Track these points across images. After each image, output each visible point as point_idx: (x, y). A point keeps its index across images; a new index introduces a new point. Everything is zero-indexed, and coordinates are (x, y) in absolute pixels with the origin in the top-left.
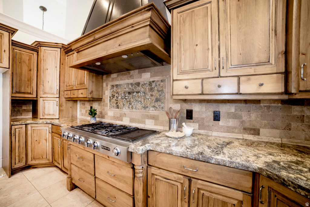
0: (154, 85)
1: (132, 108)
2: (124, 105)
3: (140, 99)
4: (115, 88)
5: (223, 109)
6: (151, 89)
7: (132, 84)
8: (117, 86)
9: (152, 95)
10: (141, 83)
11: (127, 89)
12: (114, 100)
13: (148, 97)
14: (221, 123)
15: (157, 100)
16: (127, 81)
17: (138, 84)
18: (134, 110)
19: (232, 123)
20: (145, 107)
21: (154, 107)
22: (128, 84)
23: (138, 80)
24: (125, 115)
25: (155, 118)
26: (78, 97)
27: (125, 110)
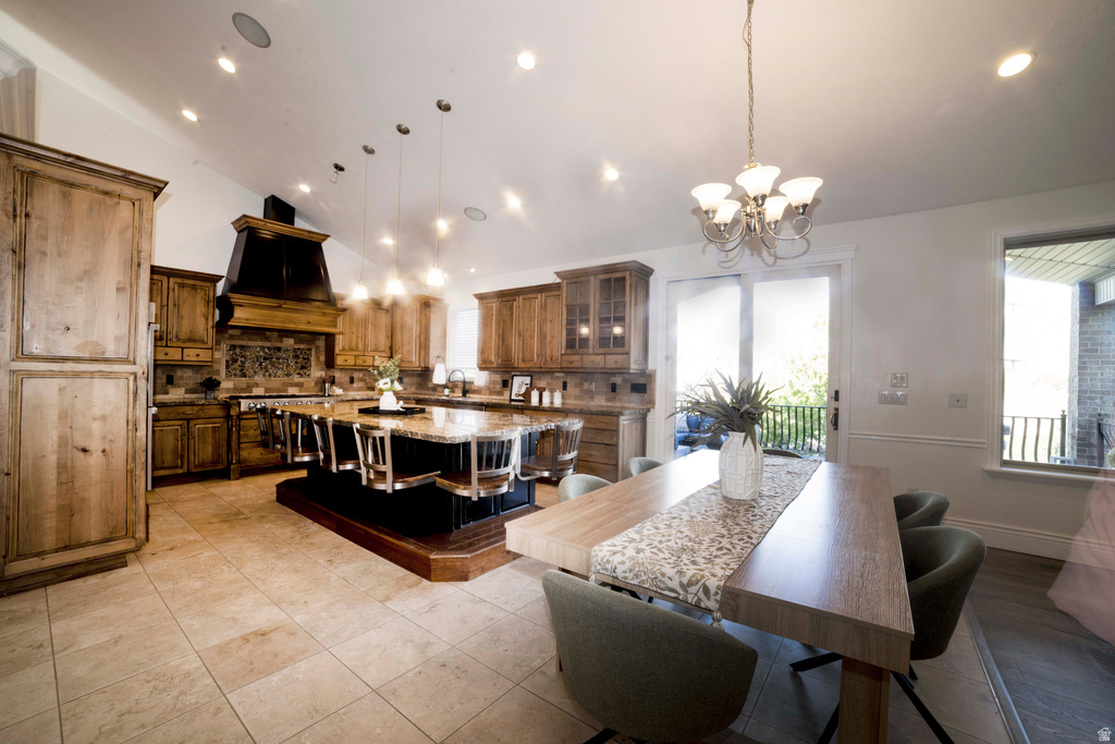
0: (299, 352)
1: (270, 375)
2: (255, 372)
3: (280, 366)
4: (238, 351)
5: (356, 375)
6: (296, 357)
7: (269, 348)
8: (242, 347)
9: (296, 363)
10: (283, 349)
11: (261, 354)
12: (236, 366)
13: (292, 364)
14: (354, 385)
15: (303, 368)
16: (260, 343)
17: (279, 349)
18: (272, 378)
19: (360, 384)
20: (288, 375)
21: (299, 374)
22: (263, 348)
23: (279, 345)
24: (257, 385)
25: (299, 385)
26: (182, 360)
27: (258, 378)
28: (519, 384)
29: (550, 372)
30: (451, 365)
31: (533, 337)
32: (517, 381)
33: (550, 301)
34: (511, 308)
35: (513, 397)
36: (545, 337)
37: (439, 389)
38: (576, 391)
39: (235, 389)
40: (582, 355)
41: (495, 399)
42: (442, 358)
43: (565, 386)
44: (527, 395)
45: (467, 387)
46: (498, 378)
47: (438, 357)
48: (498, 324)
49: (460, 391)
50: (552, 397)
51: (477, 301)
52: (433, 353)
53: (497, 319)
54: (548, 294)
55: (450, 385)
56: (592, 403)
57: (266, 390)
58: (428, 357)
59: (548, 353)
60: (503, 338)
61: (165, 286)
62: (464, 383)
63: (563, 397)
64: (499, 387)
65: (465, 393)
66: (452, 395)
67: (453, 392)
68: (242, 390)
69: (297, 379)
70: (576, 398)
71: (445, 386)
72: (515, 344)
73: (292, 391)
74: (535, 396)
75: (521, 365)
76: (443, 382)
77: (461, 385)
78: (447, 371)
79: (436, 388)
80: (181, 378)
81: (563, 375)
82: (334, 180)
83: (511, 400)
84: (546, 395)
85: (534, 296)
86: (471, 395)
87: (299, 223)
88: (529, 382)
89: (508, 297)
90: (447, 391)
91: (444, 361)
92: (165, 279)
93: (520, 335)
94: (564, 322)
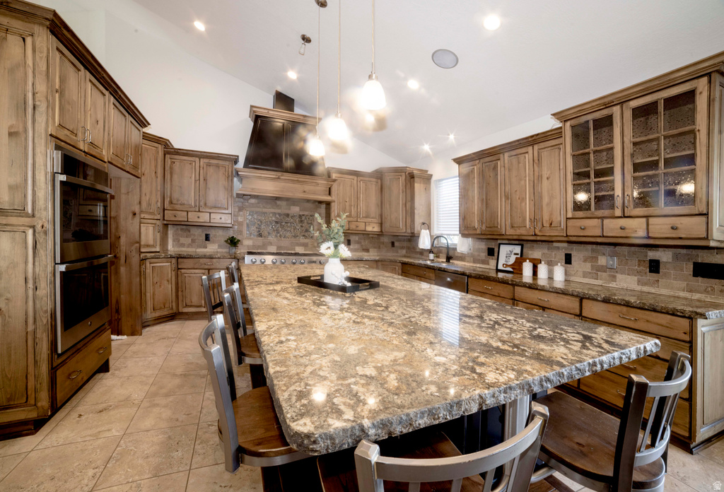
0: (303, 218)
1: (281, 236)
2: (269, 233)
3: (289, 229)
4: (255, 216)
5: (353, 238)
6: (301, 221)
7: (280, 215)
9: (302, 226)
10: (291, 215)
11: (274, 218)
12: (254, 228)
13: (298, 228)
14: (352, 247)
16: (273, 210)
17: (288, 215)
18: (283, 238)
19: (357, 246)
20: (295, 236)
21: (304, 236)
22: (274, 214)
23: (287, 212)
24: (271, 244)
25: (305, 245)
26: (210, 222)
27: (271, 238)
28: (507, 254)
29: (548, 242)
30: (436, 232)
31: (523, 199)
32: (504, 250)
33: (545, 154)
34: (495, 168)
35: (500, 267)
36: (541, 197)
37: (425, 254)
38: (587, 267)
39: (254, 246)
40: (602, 218)
41: (479, 267)
42: (427, 225)
43: (568, 260)
44: (517, 268)
45: (451, 254)
46: (483, 246)
47: (424, 224)
48: (480, 188)
49: (445, 256)
50: (551, 273)
51: (456, 166)
52: (418, 220)
53: (479, 182)
54: (542, 145)
55: (435, 250)
56: (613, 285)
57: (278, 248)
58: (414, 223)
59: (546, 217)
60: (486, 202)
61: (197, 165)
62: (448, 248)
63: (566, 274)
64: (484, 255)
65: (449, 259)
66: (436, 260)
67: (438, 257)
68: (259, 247)
69: (302, 240)
70: (585, 275)
71: (431, 251)
72: (501, 207)
73: (300, 250)
74: (527, 269)
75: (510, 232)
76: (429, 247)
77: (445, 251)
78: (431, 236)
79: (422, 252)
80: (215, 236)
81: (565, 245)
82: (302, 51)
83: (498, 271)
84: (543, 270)
85: (523, 150)
86: (456, 262)
87: (297, 110)
88: (519, 252)
89: (489, 156)
90: (431, 256)
91: (429, 228)
92: (197, 159)
93: (507, 198)
94: (570, 176)
